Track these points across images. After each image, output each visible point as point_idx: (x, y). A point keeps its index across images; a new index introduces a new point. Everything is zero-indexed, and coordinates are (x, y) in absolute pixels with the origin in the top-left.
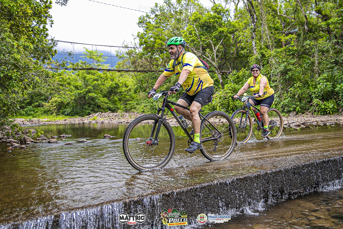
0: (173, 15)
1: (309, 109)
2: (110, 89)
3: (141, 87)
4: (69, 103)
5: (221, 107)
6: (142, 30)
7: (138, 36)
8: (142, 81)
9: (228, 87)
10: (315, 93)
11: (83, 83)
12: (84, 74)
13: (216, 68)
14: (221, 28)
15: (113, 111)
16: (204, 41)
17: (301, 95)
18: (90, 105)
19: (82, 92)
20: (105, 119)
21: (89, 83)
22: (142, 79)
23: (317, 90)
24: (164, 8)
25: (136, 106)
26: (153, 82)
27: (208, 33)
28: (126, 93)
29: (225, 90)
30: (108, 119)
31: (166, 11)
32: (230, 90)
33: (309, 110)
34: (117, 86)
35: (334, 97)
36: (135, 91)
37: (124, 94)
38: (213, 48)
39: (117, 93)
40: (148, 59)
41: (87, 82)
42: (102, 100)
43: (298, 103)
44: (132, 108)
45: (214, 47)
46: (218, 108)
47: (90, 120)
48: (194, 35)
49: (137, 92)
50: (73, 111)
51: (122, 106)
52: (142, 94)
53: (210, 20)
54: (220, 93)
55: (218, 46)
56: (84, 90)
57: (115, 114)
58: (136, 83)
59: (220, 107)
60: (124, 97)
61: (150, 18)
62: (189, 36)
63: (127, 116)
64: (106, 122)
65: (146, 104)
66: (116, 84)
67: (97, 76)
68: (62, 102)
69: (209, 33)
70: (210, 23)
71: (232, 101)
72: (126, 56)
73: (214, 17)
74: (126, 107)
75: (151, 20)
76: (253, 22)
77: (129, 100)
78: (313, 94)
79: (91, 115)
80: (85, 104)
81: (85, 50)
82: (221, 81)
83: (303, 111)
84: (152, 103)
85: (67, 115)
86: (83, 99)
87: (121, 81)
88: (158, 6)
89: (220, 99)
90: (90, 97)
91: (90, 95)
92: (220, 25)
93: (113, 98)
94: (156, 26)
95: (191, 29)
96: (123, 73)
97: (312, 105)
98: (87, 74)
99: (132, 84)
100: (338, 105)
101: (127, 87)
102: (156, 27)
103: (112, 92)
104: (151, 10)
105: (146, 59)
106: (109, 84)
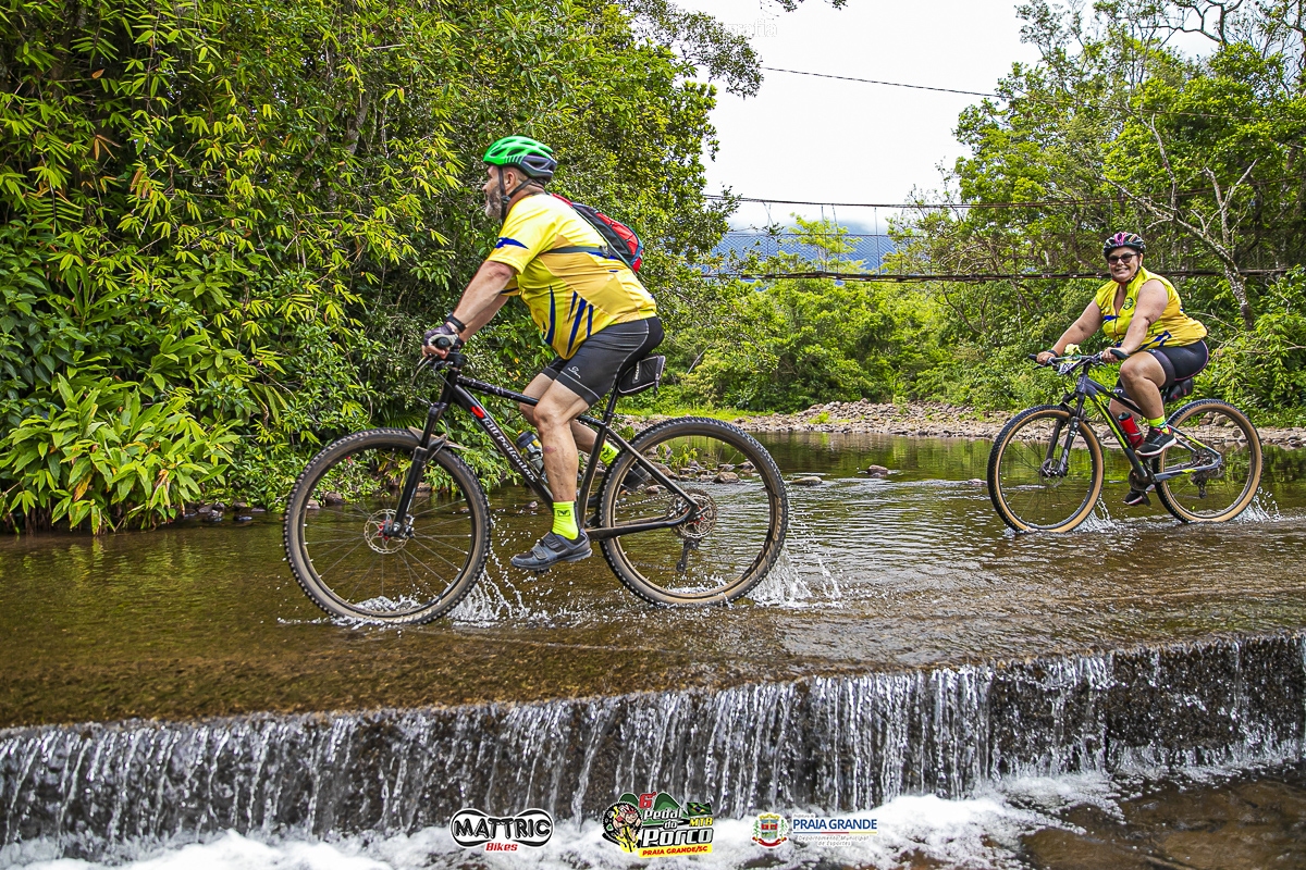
0: (1071, 96)
2: (867, 334)
3: (960, 326)
4: (749, 373)
5: (1240, 390)
6: (968, 153)
7: (958, 170)
8: (963, 308)
9: (1271, 324)
11: (790, 317)
12: (793, 291)
13: (1225, 260)
14: (1247, 126)
15: (874, 398)
16: (1181, 171)
18: (807, 379)
19: (785, 341)
20: (852, 420)
21: (807, 316)
22: (966, 302)
24: (1041, 77)
26: (1000, 311)
27: (1195, 145)
28: (913, 345)
29: (1258, 335)
30: (863, 421)
31: (1047, 85)
32: (1278, 332)
34: (888, 325)
36: (942, 340)
37: (908, 347)
38: (1218, 195)
39: (887, 344)
40: (989, 239)
41: (800, 312)
42: (843, 366)
44: (931, 389)
45: (1221, 192)
46: (1229, 393)
47: (810, 422)
48: (1145, 156)
49: (947, 343)
50: (759, 396)
51: (901, 385)
52: (965, 349)
53: (1205, 100)
54: (1238, 343)
55: (1233, 189)
56: (793, 336)
57: (882, 407)
58: (946, 315)
59: (1235, 389)
60: (907, 358)
61: (994, 113)
62: (1130, 160)
63: (920, 414)
64: (858, 429)
65: (980, 380)
66: (884, 317)
67: (831, 296)
68: (730, 370)
69: (1200, 144)
70: (1210, 113)
71: (1282, 372)
72: (916, 231)
73: (1220, 91)
74: (912, 387)
75: (998, 118)
77: (922, 368)
79: (810, 410)
80: (793, 378)
81: (794, 219)
82: (1244, 303)
84: (999, 375)
85: (744, 407)
86: (787, 363)
87: (899, 310)
88: (1024, 71)
89: (1238, 362)
90: (809, 355)
91: (807, 350)
92: (1246, 115)
93: (874, 360)
94: (1015, 135)
96: (908, 284)
98: (801, 291)
99: (934, 318)
101: (919, 327)
102: (1014, 140)
103: (872, 341)
104: (999, 87)
105: (980, 239)
106: (863, 316)
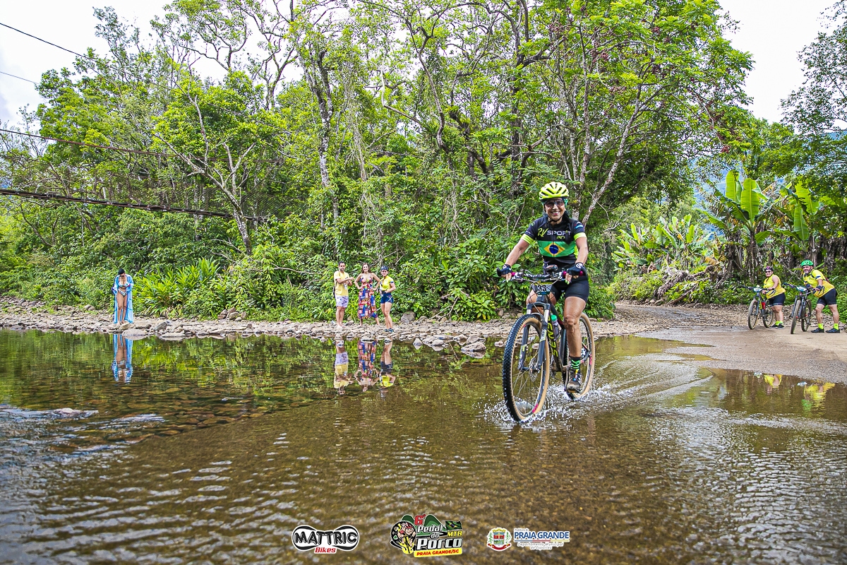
1: (440, 308)
3: (34, 239)
5: (246, 296)
6: (48, 103)
7: (39, 113)
9: (264, 252)
10: (453, 275)
17: (425, 278)
22: (40, 222)
23: (456, 269)
25: (20, 283)
26: (67, 231)
29: (255, 258)
32: (268, 257)
33: (441, 311)
35: (487, 286)
36: (20, 248)
38: (231, 162)
43: (419, 295)
44: (8, 287)
45: (233, 161)
46: (239, 297)
48: (182, 130)
49: (23, 251)
52: (38, 256)
53: (221, 101)
54: (243, 263)
55: (240, 159)
58: (23, 230)
59: (243, 295)
62: (171, 131)
65: (51, 281)
70: (223, 111)
71: (271, 284)
73: (230, 97)
76: (325, 115)
78: (450, 276)
82: (246, 236)
83: (428, 311)
84: (66, 278)
89: (244, 276)
92: (243, 117)
95: (176, 116)
97: (446, 300)
99: (12, 232)
100: (497, 302)
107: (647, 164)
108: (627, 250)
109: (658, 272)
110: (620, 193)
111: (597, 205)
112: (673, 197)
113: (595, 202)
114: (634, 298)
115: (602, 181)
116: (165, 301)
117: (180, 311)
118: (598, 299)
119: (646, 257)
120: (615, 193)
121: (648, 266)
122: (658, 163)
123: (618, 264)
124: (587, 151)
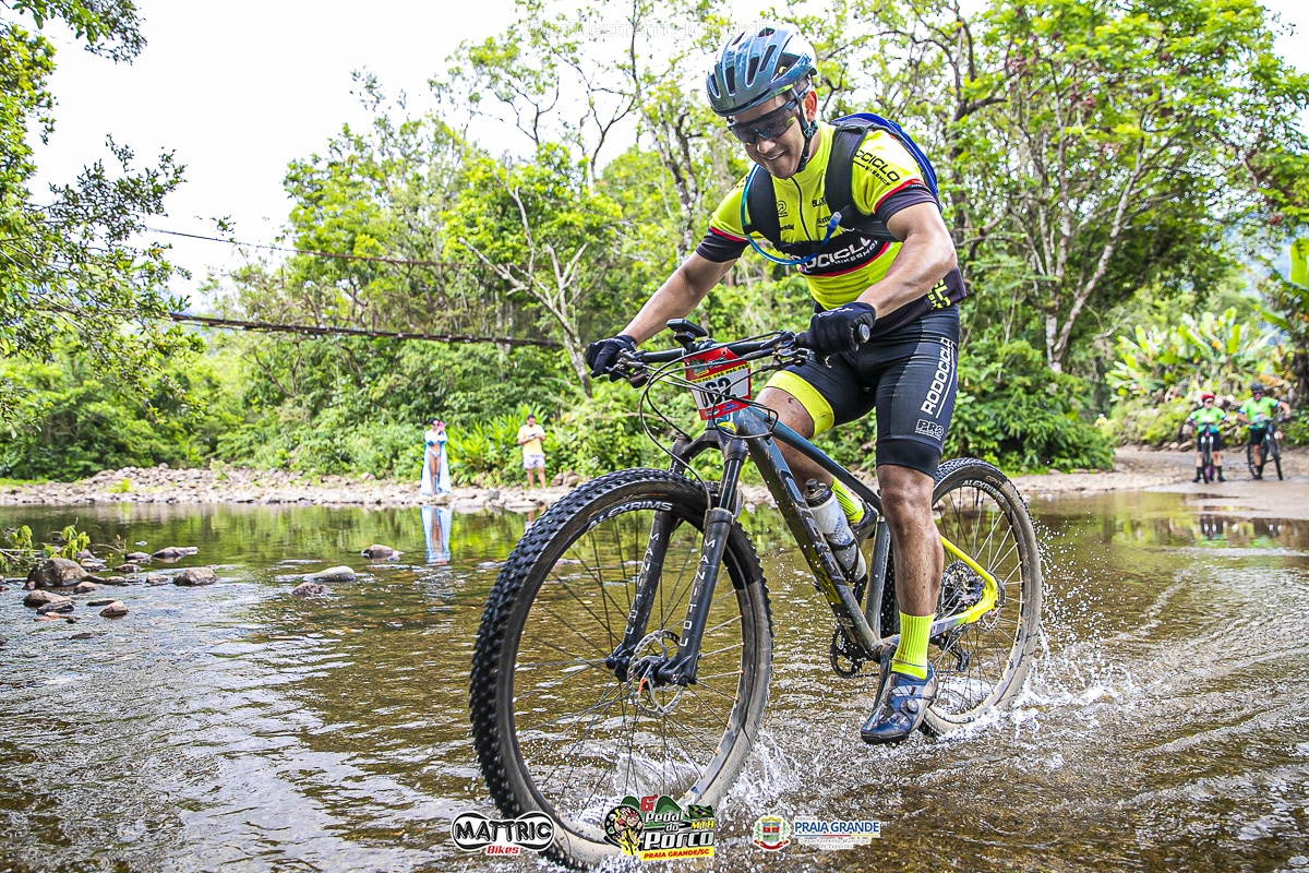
2: (160, 392)
3: (267, 387)
18: (89, 441)
19: (62, 397)
20: (162, 488)
21: (88, 368)
22: (273, 363)
30: (178, 489)
36: (246, 401)
40: (310, 297)
41: (81, 364)
42: (133, 427)
44: (233, 455)
45: (560, 268)
50: (26, 461)
55: (569, 266)
57: (189, 473)
58: (251, 375)
59: (586, 452)
63: (242, 480)
66: (178, 375)
74: (207, 452)
76: (686, 199)
79: (99, 477)
80: (71, 441)
84: (331, 438)
86: (64, 422)
90: (93, 414)
91: (91, 408)
107: (1157, 242)
108: (1129, 368)
109: (1183, 401)
110: (1117, 287)
111: (1083, 307)
112: (1200, 288)
113: (1080, 302)
114: (1145, 442)
115: (1089, 271)
116: (476, 465)
117: (498, 478)
118: (1089, 442)
119: (1162, 376)
120: (1110, 288)
121: (1165, 392)
122: (1173, 240)
123: (1116, 391)
124: (1065, 230)
